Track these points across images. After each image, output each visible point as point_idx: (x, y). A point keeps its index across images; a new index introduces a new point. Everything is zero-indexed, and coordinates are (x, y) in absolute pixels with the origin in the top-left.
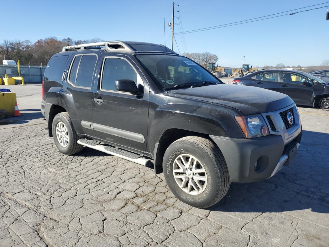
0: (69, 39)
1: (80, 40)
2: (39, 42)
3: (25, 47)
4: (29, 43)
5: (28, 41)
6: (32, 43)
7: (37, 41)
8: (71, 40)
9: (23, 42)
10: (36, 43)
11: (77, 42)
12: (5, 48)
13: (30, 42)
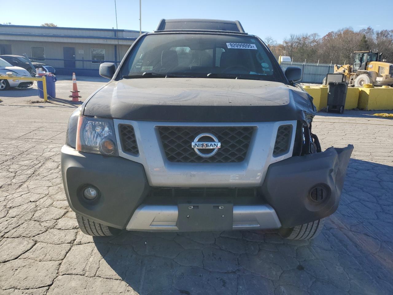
0: (369, 29)
1: (385, 30)
2: (329, 35)
3: (311, 41)
4: (317, 37)
5: (315, 34)
6: (320, 36)
7: (327, 34)
8: (373, 30)
9: (310, 36)
10: (326, 36)
11: (380, 32)
12: (290, 44)
13: (318, 35)
